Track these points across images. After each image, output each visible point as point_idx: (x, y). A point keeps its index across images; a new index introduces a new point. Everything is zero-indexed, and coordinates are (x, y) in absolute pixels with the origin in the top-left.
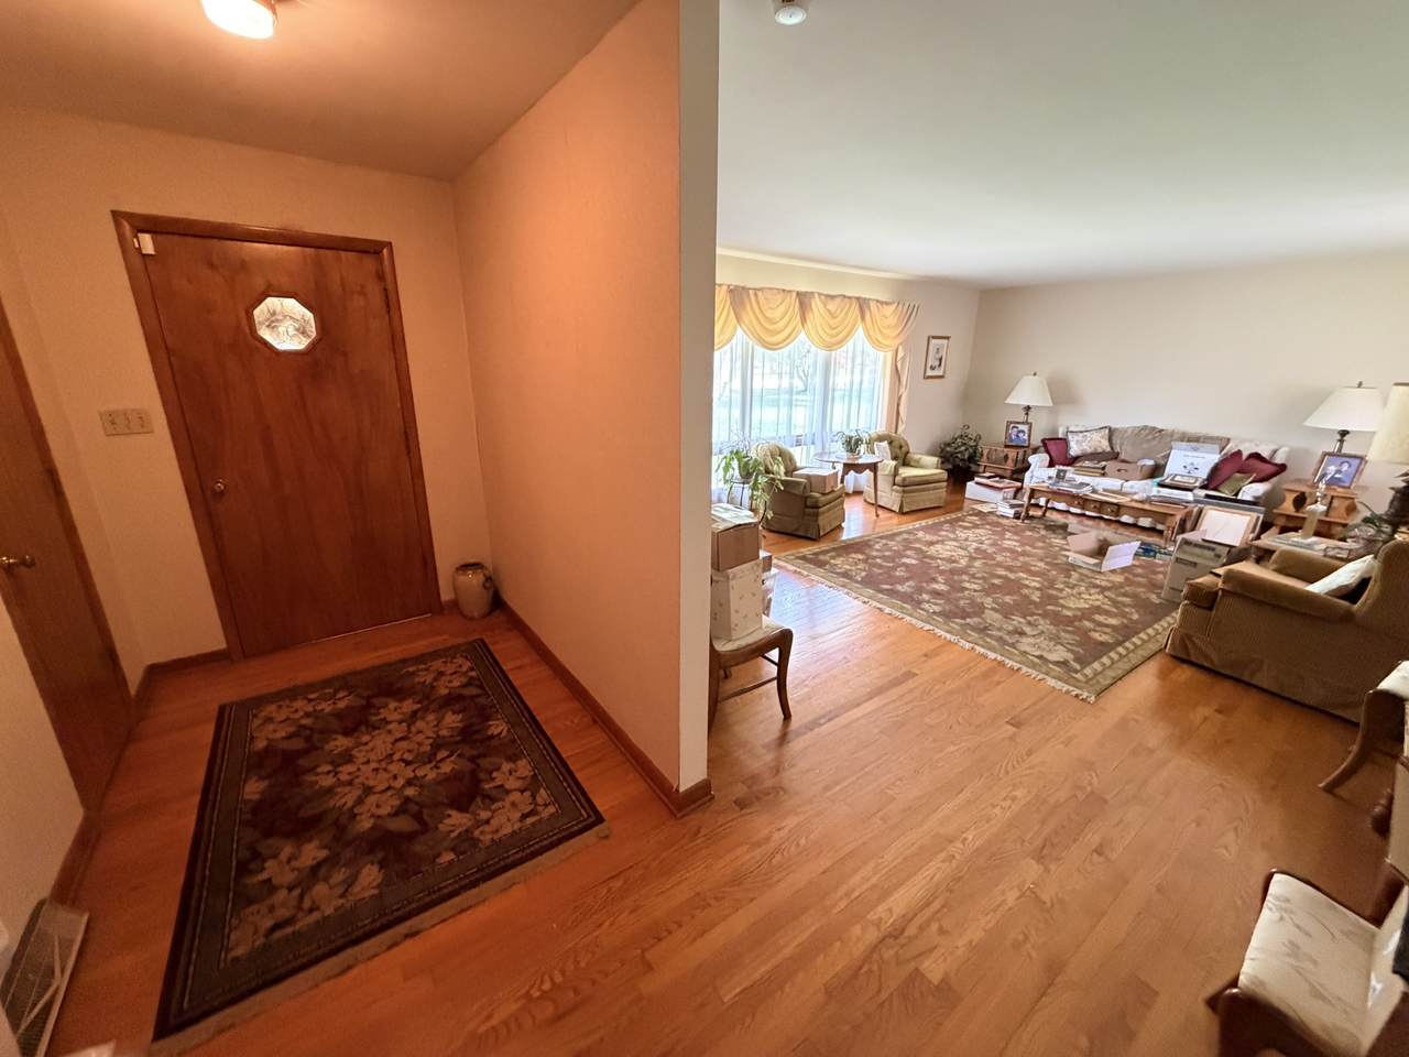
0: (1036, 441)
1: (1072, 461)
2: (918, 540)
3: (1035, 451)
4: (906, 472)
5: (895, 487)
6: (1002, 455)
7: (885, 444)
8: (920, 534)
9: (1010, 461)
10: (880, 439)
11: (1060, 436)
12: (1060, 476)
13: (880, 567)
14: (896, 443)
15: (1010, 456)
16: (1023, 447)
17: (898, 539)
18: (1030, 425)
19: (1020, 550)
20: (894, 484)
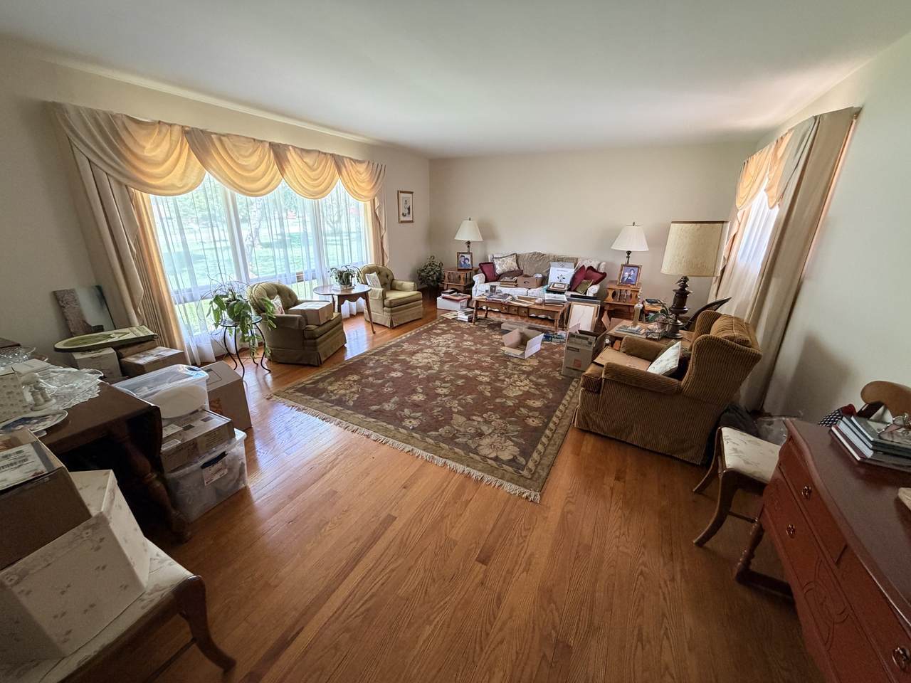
0: (476, 265)
1: (498, 278)
2: (403, 352)
3: (476, 272)
4: (393, 296)
5: (385, 308)
6: (457, 276)
7: (374, 275)
8: (406, 346)
9: (462, 281)
10: (370, 270)
11: (490, 261)
12: (493, 289)
13: (372, 385)
14: (383, 273)
15: (462, 277)
16: (468, 270)
17: (388, 353)
18: (471, 254)
19: (473, 348)
20: (384, 306)
